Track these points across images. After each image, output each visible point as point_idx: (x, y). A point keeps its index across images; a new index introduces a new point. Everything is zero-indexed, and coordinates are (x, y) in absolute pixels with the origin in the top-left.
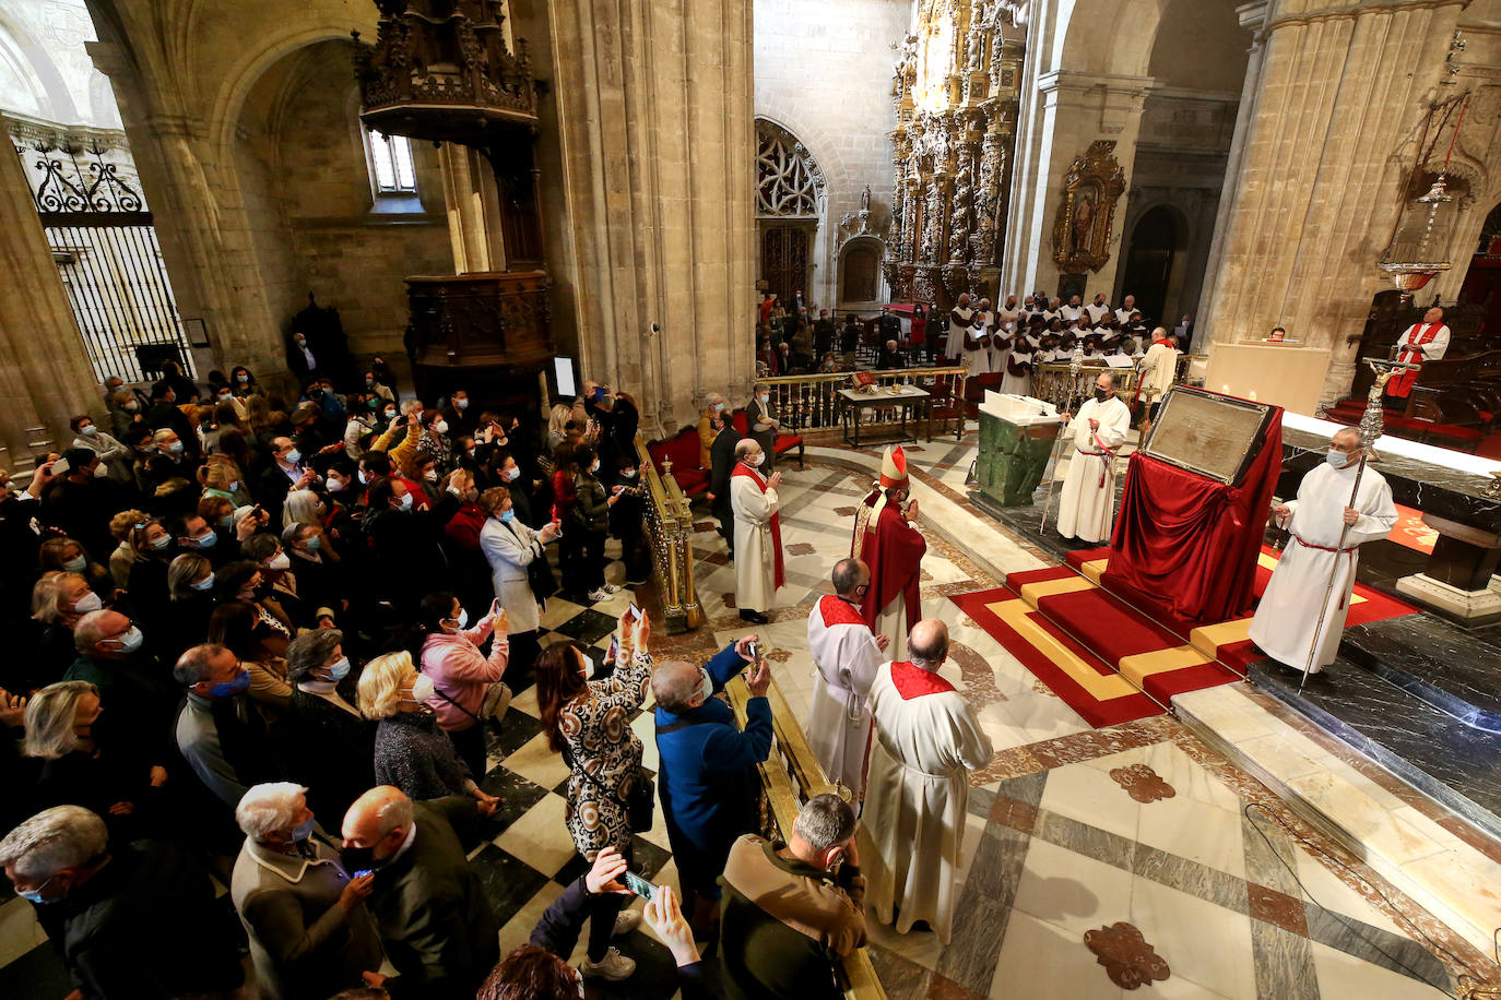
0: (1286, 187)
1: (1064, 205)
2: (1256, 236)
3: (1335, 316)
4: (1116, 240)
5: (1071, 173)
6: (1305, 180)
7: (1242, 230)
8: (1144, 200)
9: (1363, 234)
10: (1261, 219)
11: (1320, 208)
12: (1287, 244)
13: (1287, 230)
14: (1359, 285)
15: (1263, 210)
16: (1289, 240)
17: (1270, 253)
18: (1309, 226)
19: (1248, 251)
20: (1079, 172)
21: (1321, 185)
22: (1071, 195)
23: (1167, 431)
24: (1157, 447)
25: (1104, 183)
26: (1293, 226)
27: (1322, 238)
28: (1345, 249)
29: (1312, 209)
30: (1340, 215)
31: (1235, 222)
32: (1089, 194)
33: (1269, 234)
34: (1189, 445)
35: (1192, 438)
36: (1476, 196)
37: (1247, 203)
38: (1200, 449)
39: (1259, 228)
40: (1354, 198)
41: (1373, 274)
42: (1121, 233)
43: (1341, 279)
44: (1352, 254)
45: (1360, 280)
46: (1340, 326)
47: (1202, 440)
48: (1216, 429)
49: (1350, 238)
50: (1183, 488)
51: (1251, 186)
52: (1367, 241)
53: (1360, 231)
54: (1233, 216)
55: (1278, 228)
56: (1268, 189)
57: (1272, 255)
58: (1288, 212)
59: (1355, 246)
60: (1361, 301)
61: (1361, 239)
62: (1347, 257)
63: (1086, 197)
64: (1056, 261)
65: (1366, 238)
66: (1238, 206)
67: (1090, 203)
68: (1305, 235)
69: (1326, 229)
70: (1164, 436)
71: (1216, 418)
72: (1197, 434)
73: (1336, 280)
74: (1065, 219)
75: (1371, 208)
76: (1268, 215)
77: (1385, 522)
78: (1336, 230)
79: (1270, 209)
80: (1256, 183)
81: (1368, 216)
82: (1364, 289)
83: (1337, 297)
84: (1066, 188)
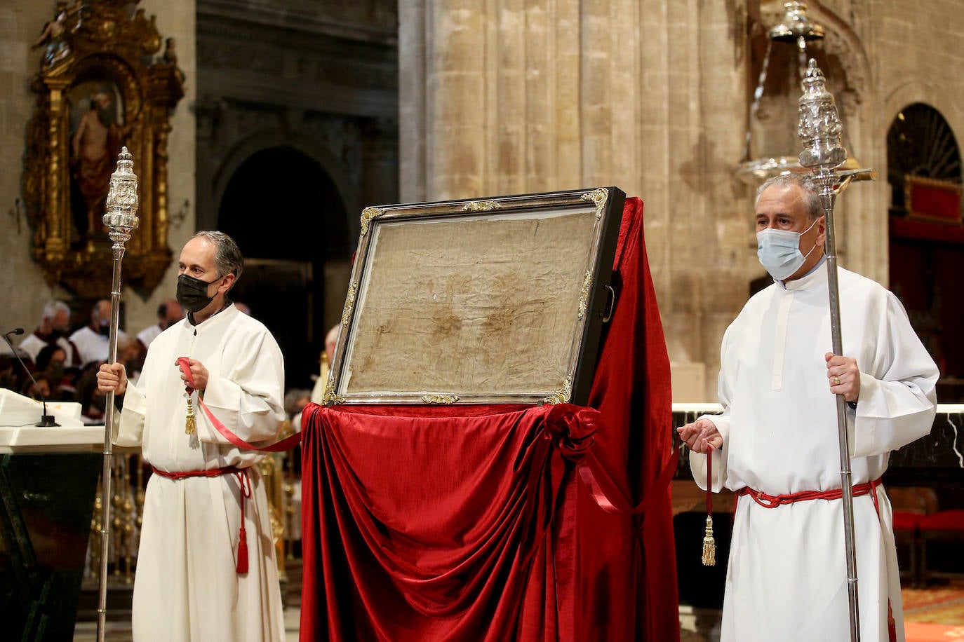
0: (527, 23)
1: (42, 118)
2: (490, 134)
3: (688, 310)
4: (182, 217)
5: (48, 40)
6: (561, 14)
7: (459, 116)
8: (232, 134)
9: (694, 131)
10: (492, 97)
11: (602, 69)
12: (557, 150)
13: (550, 118)
14: (715, 239)
15: (492, 74)
16: (558, 141)
17: (528, 170)
18: (591, 109)
19: (481, 166)
20: (67, 38)
21: (593, 21)
22: (55, 96)
23: (382, 330)
24: (368, 376)
25: (131, 71)
26: (559, 112)
27: (620, 137)
28: (671, 162)
29: (587, 75)
30: (641, 87)
31: (440, 100)
32: (101, 97)
33: (516, 127)
34: (446, 346)
35: (448, 326)
36: (859, 90)
37: (456, 58)
38: (473, 344)
39: (492, 114)
40: (658, 50)
41: (734, 215)
42: (192, 202)
43: (679, 226)
44: (686, 170)
45: (715, 229)
46: (703, 336)
47: (473, 318)
48: (501, 282)
49: (673, 137)
50: (455, 452)
51: (457, 21)
52: (704, 147)
53: (688, 123)
54: (433, 89)
55: (531, 114)
56: (492, 27)
57: (533, 175)
58: (543, 78)
59: (686, 155)
60: (728, 274)
61: (694, 140)
62: (678, 178)
63: (94, 105)
64: (39, 260)
65: (702, 138)
66: (439, 64)
67: (106, 118)
68: (588, 127)
69: (624, 116)
70: (376, 346)
71: (494, 257)
72: (457, 311)
73: (671, 229)
74: (48, 153)
75: (694, 75)
76: (504, 84)
77: (918, 391)
78: (644, 118)
79: (506, 72)
80: (465, 14)
81: (693, 92)
82: (726, 247)
83: (681, 267)
84: (41, 77)
